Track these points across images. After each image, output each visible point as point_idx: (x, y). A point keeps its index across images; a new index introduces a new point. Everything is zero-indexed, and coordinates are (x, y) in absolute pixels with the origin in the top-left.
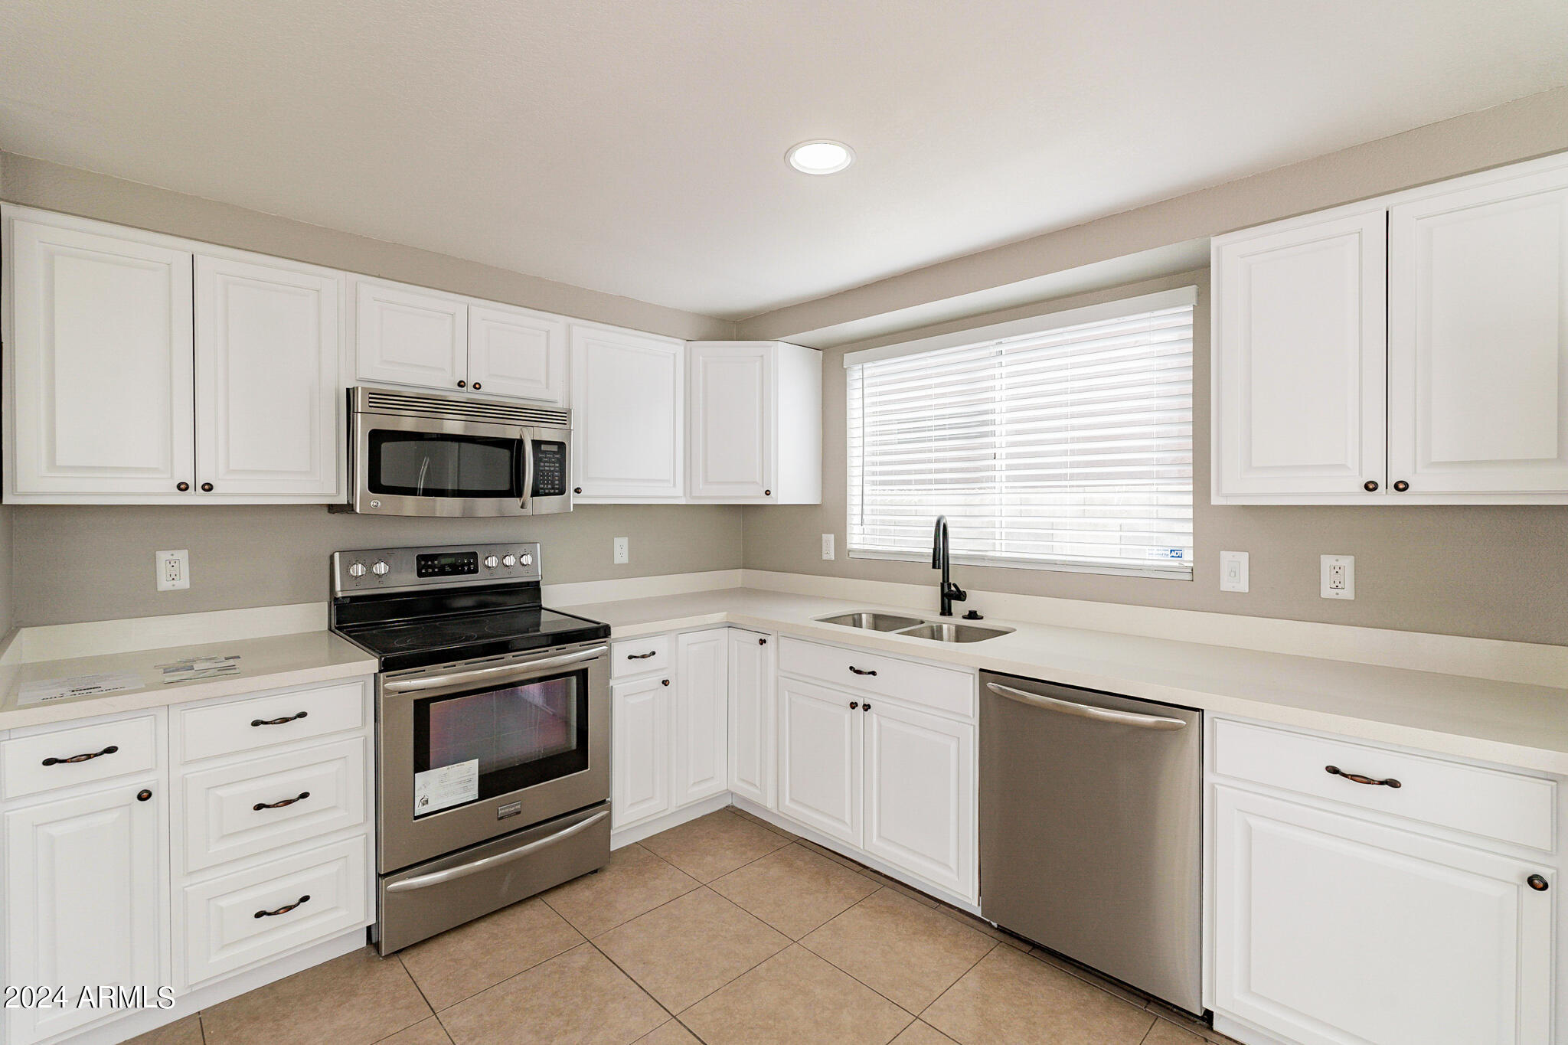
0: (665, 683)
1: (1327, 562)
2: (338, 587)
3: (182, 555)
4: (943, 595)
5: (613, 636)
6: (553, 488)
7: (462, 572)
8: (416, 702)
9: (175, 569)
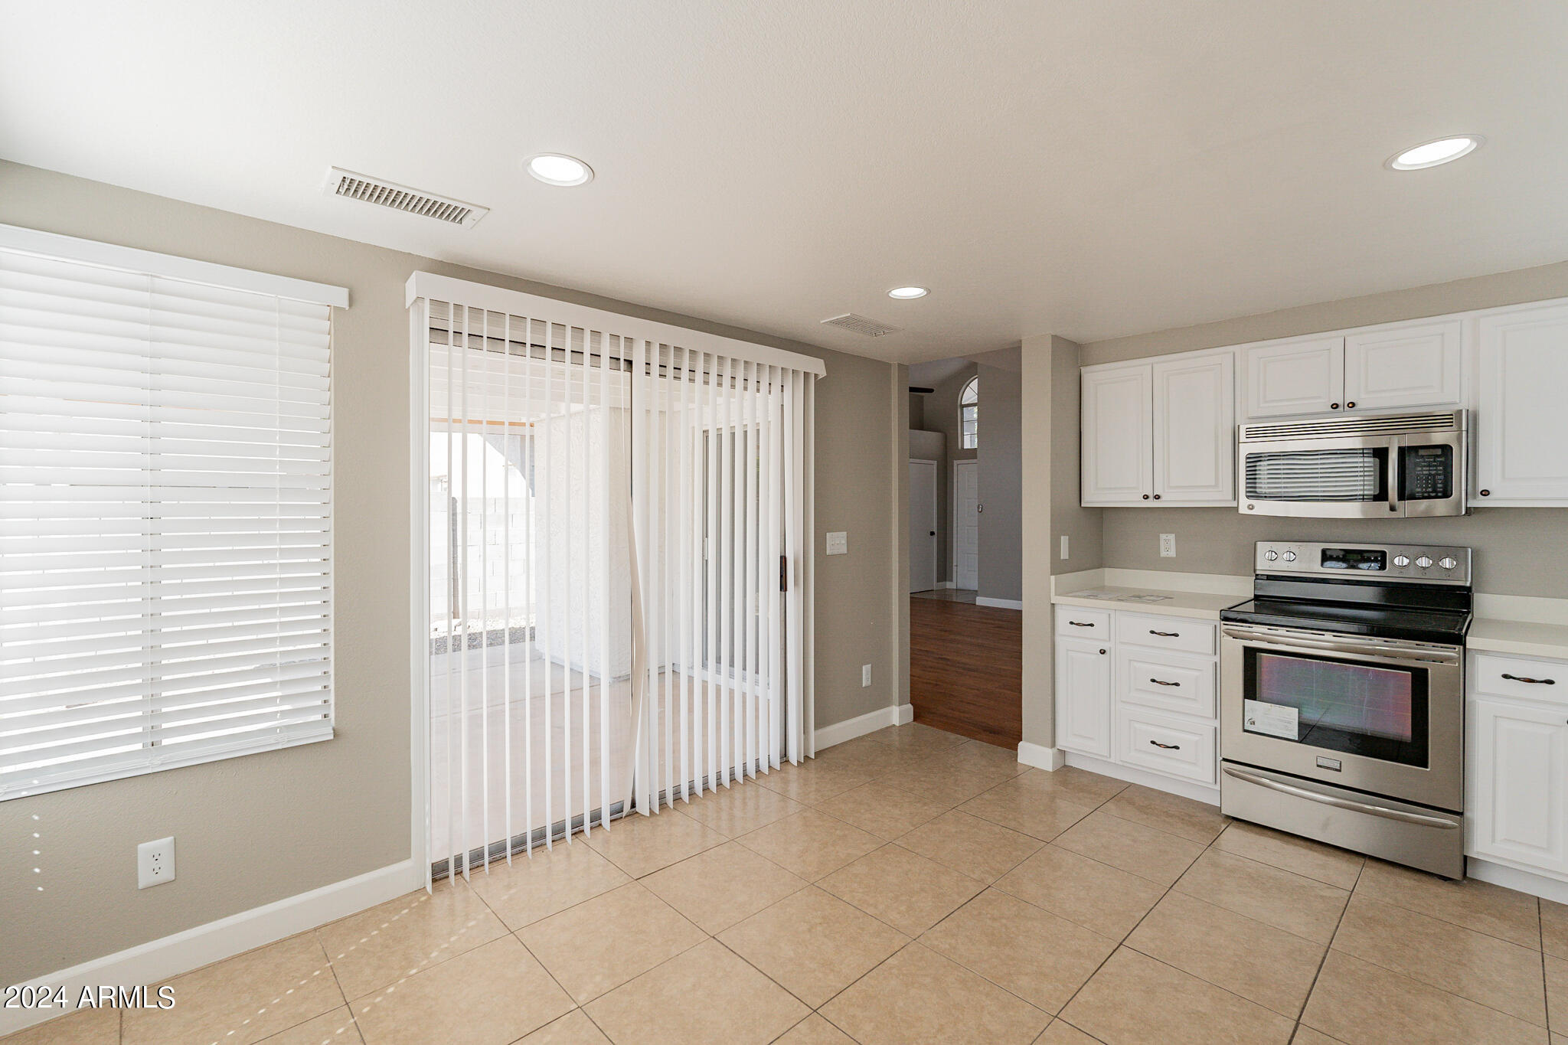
3: (1172, 537)
5: (1470, 645)
6: (1434, 492)
8: (1245, 648)
9: (1168, 545)
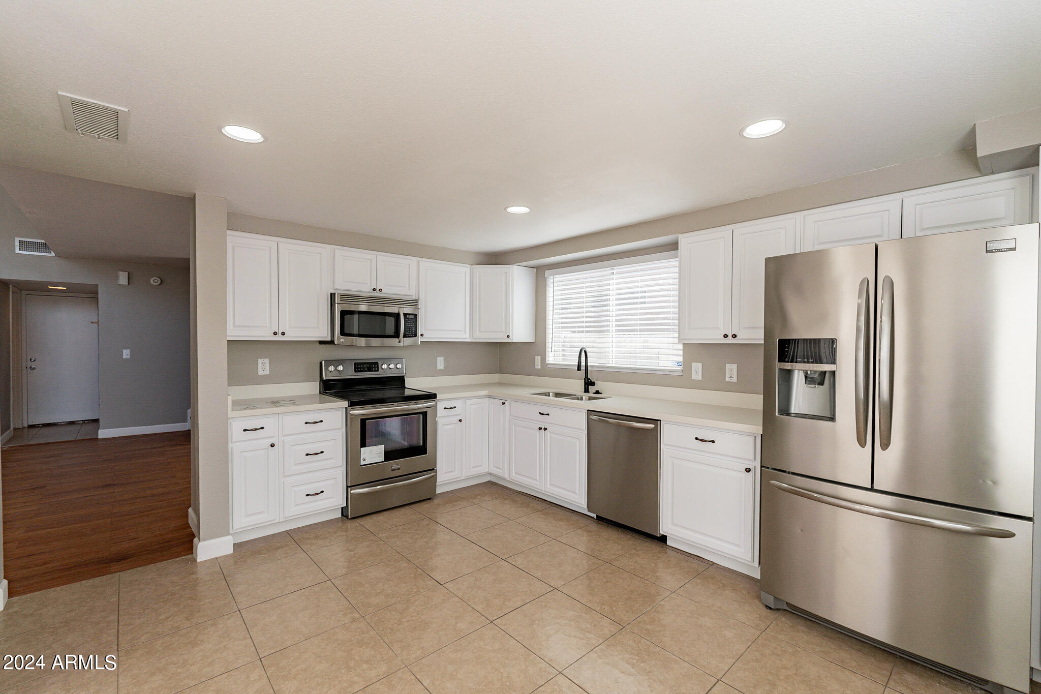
0: (460, 421)
1: (728, 366)
2: (324, 376)
3: (267, 361)
4: (585, 383)
5: (438, 398)
6: (412, 334)
7: (372, 371)
8: (361, 419)
9: (264, 366)
